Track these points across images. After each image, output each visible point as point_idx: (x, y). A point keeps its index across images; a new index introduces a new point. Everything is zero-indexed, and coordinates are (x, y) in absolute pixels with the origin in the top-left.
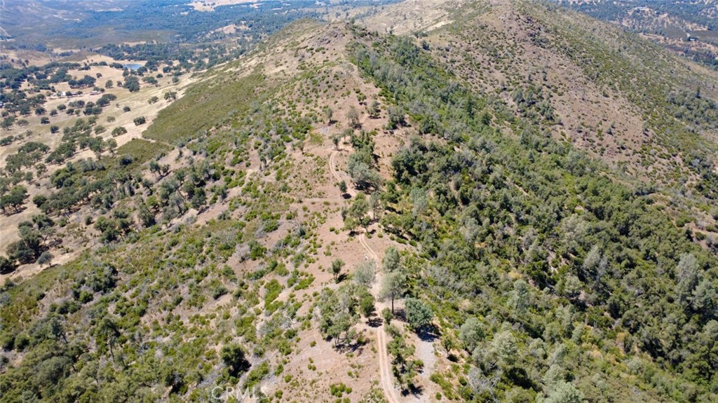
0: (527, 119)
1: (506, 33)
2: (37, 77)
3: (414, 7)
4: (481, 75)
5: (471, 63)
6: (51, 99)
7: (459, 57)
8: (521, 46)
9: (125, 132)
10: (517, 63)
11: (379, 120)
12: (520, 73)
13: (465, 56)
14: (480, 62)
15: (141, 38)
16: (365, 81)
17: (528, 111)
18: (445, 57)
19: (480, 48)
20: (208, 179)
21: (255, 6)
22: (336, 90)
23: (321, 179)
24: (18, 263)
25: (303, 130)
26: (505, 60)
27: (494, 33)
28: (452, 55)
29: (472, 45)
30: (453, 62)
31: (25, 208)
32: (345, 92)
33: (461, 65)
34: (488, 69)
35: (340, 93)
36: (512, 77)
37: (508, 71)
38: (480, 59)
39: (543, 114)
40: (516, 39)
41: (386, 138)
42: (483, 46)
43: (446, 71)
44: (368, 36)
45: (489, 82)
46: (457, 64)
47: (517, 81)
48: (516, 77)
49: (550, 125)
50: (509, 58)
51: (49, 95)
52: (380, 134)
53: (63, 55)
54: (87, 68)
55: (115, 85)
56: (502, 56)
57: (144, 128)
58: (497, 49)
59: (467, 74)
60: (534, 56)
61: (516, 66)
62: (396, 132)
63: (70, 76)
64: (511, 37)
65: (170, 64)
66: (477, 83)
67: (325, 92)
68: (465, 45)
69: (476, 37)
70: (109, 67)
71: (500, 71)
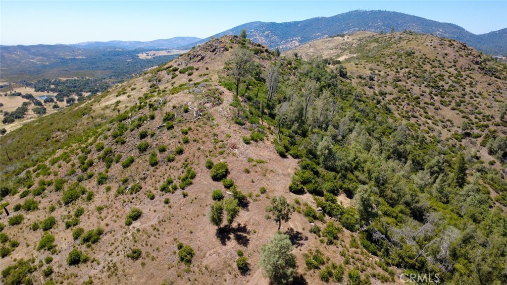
1: (443, 61)
4: (426, 112)
5: (408, 97)
7: (389, 89)
8: (468, 76)
10: (471, 98)
12: (482, 111)
13: (397, 87)
14: (418, 95)
18: (371, 88)
19: (413, 78)
26: (454, 93)
27: (425, 60)
28: (379, 86)
29: (401, 75)
30: (383, 94)
33: (396, 99)
34: (432, 104)
35: (163, 174)
36: (472, 117)
37: (462, 108)
38: (416, 91)
40: (458, 67)
42: (417, 75)
43: (379, 106)
44: (265, 54)
45: (440, 123)
46: (389, 97)
48: (478, 116)
50: (457, 90)
56: (446, 88)
58: (437, 79)
59: (408, 112)
60: (491, 89)
61: (472, 101)
64: (450, 65)
65: (80, 95)
66: (424, 124)
67: (126, 166)
68: (392, 74)
69: (404, 65)
70: (20, 98)
71: (450, 107)
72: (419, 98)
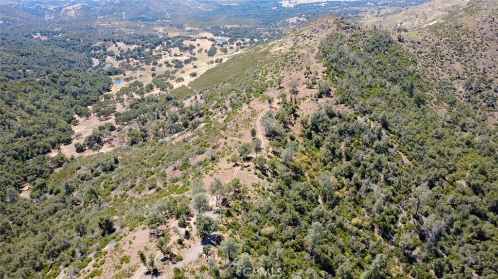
0: (470, 104)
1: (477, 32)
2: (167, 44)
3: (427, 8)
4: (442, 64)
5: (436, 55)
6: (165, 57)
7: (427, 49)
8: (486, 44)
9: (184, 81)
10: (477, 58)
11: (313, 90)
12: (477, 65)
13: (433, 49)
14: (445, 54)
15: (237, 23)
16: (317, 61)
17: (473, 97)
18: (414, 48)
19: (448, 44)
20: (197, 115)
21: (323, 5)
22: (295, 66)
23: (247, 126)
24: (87, 148)
25: (261, 91)
26: (468, 54)
27: (466, 32)
28: (421, 47)
29: (442, 41)
30: (420, 52)
31: (111, 118)
32: (299, 68)
33: (426, 56)
34: (450, 60)
35: (296, 68)
36: (469, 69)
37: (467, 64)
38: (445, 52)
39: (484, 101)
40: (484, 38)
41: (311, 103)
42: (452, 42)
43: (410, 59)
44: (350, 29)
45: (447, 71)
46: (423, 54)
47: (472, 72)
48: (473, 69)
49: (489, 111)
50: (471, 53)
51: (165, 55)
52: (308, 100)
53: (189, 31)
54: (195, 40)
55: (203, 52)
56: (466, 51)
57: (193, 79)
58: (463, 45)
59: (429, 63)
61: (476, 60)
62: (320, 100)
63: (183, 44)
64: (480, 36)
65: (243, 40)
66: (435, 71)
67: (288, 67)
68: (437, 40)
69: (449, 34)
70: (207, 40)
71: (460, 63)
72: (444, 56)
